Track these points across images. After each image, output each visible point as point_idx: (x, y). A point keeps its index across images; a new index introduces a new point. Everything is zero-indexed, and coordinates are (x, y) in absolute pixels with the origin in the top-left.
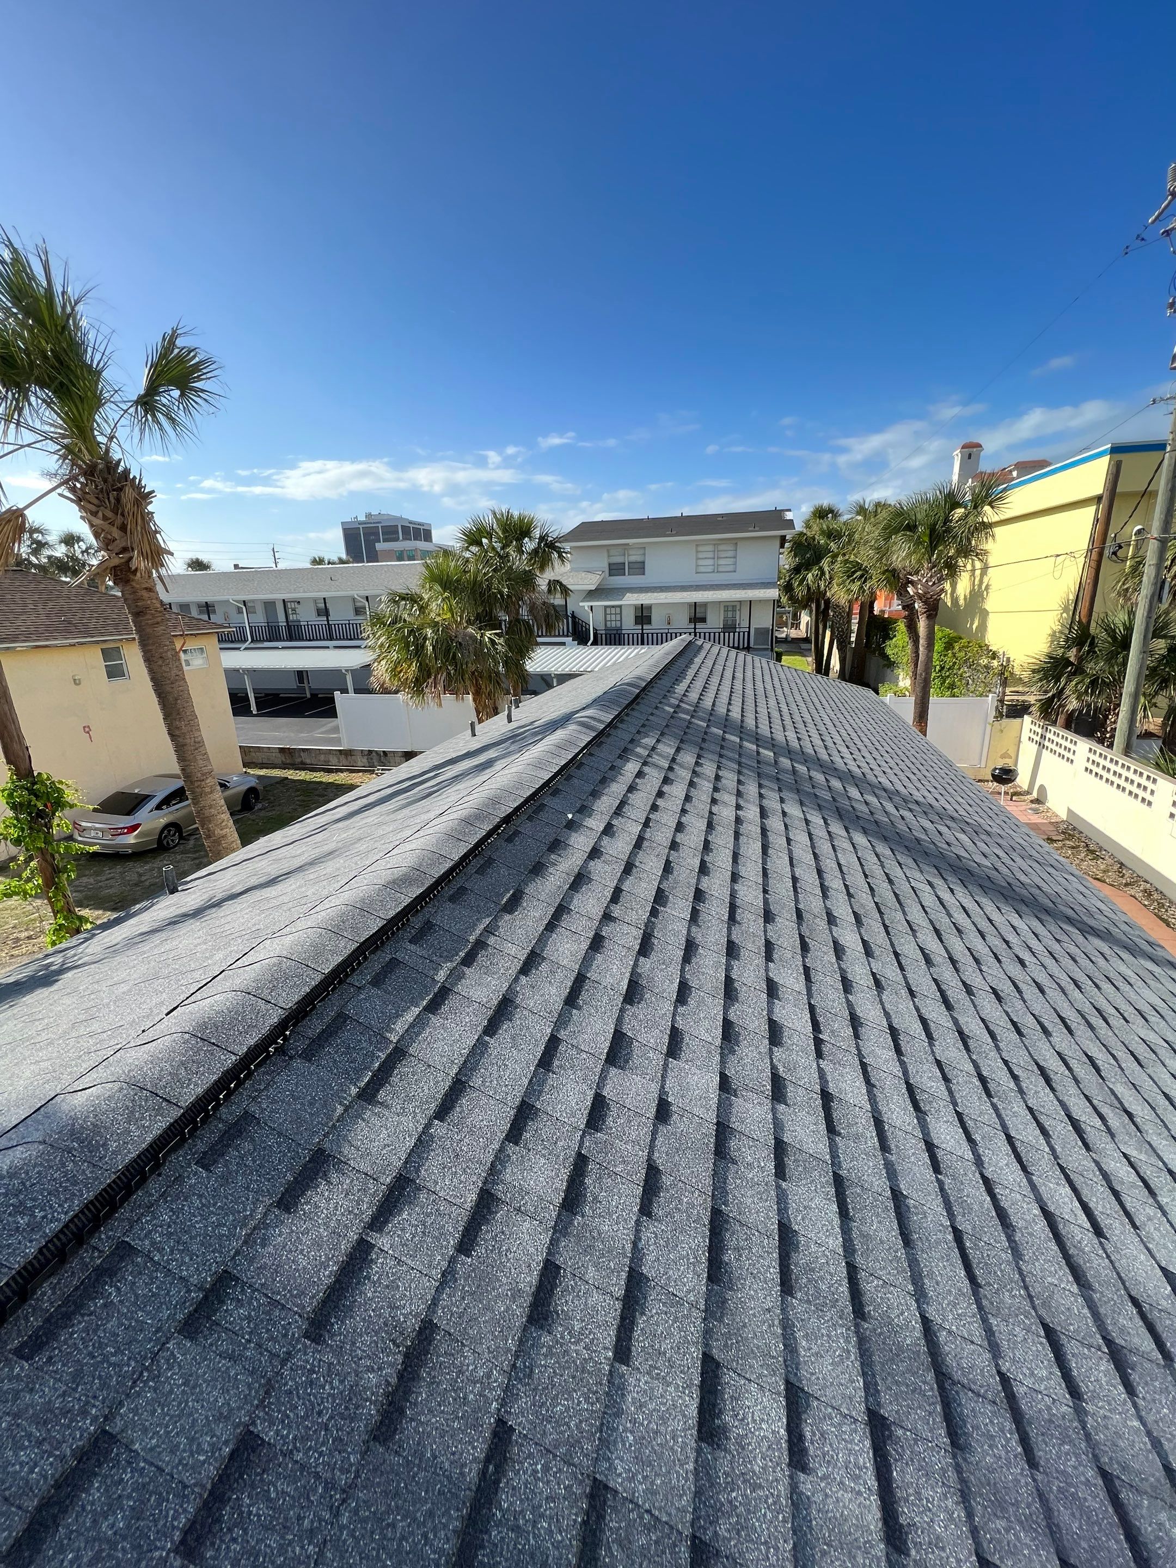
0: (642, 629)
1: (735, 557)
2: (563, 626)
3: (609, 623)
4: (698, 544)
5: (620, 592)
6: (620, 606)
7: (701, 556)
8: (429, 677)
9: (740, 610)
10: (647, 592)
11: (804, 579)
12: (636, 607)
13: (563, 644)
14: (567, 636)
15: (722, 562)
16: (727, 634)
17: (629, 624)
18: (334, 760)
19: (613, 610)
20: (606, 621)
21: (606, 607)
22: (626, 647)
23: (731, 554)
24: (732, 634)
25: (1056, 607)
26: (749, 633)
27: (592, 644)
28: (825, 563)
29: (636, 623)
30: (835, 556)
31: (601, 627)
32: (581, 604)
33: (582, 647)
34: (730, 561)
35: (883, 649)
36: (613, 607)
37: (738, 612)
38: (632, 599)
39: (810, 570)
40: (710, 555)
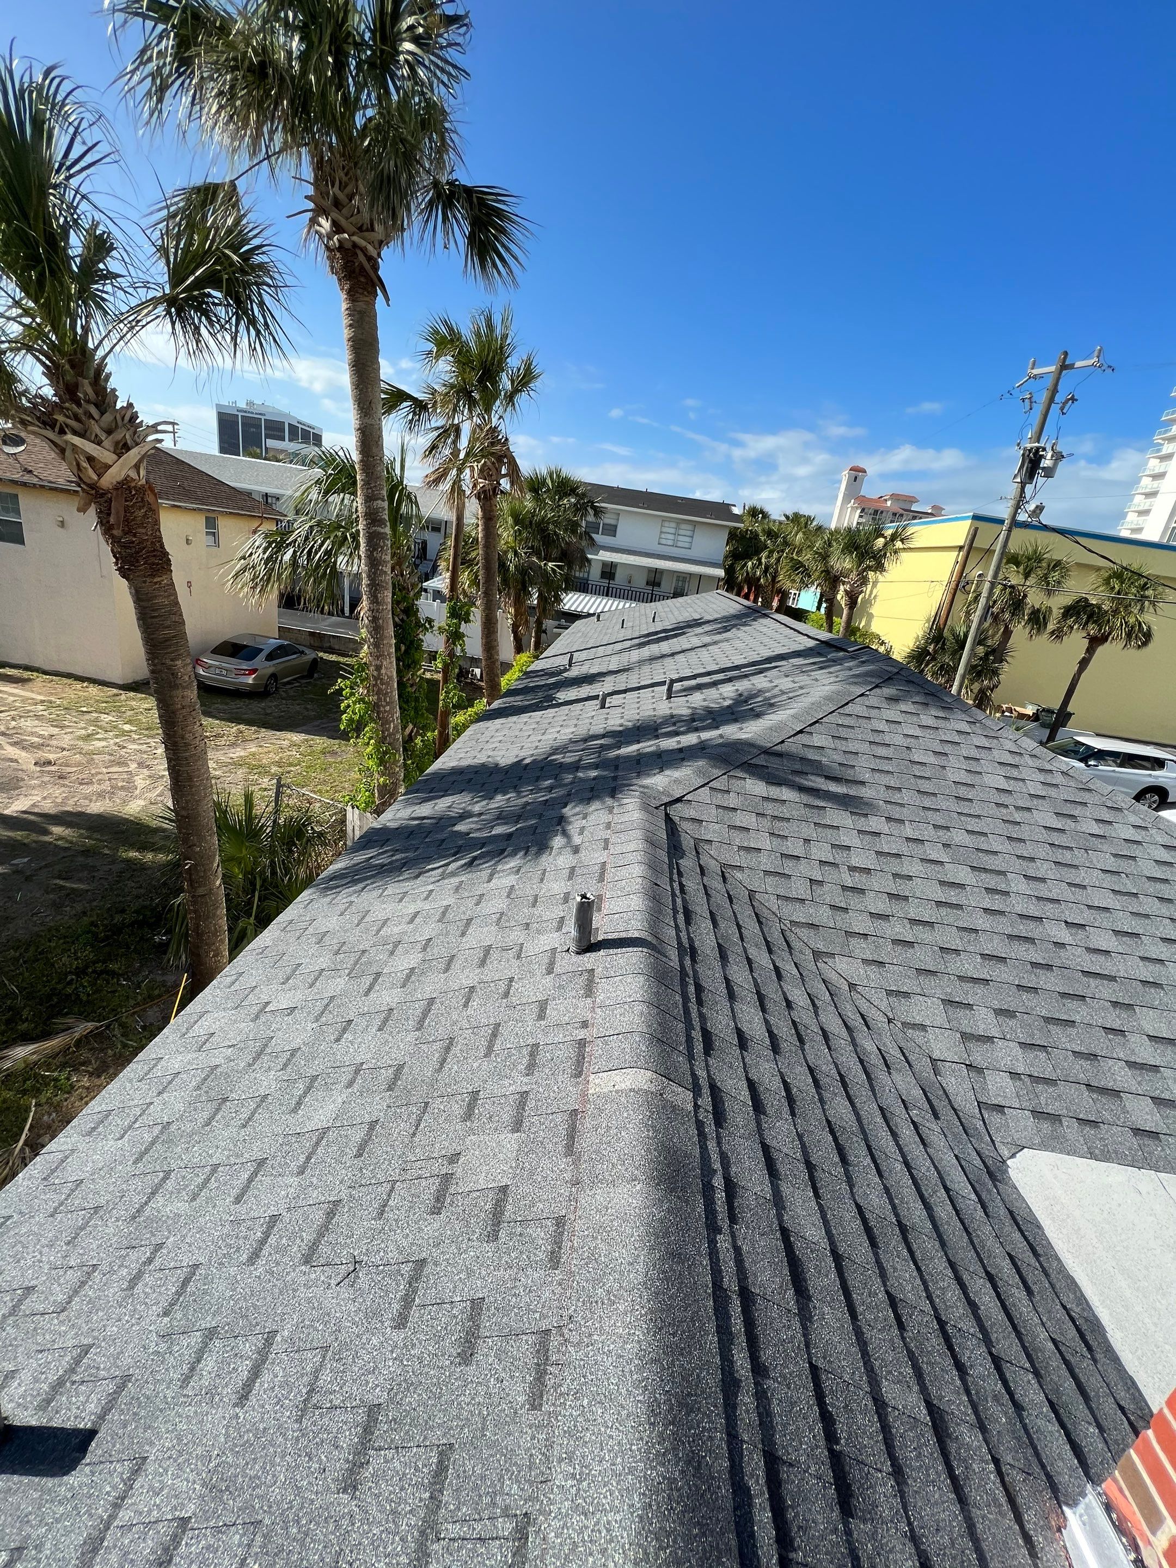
0: (609, 584)
1: (692, 537)
7: (664, 530)
9: (689, 582)
10: (616, 552)
11: (745, 564)
12: (604, 563)
15: (681, 538)
17: (598, 576)
23: (689, 533)
25: (922, 618)
29: (602, 576)
34: (688, 539)
37: (687, 584)
38: (604, 556)
39: (751, 559)
40: (673, 531)
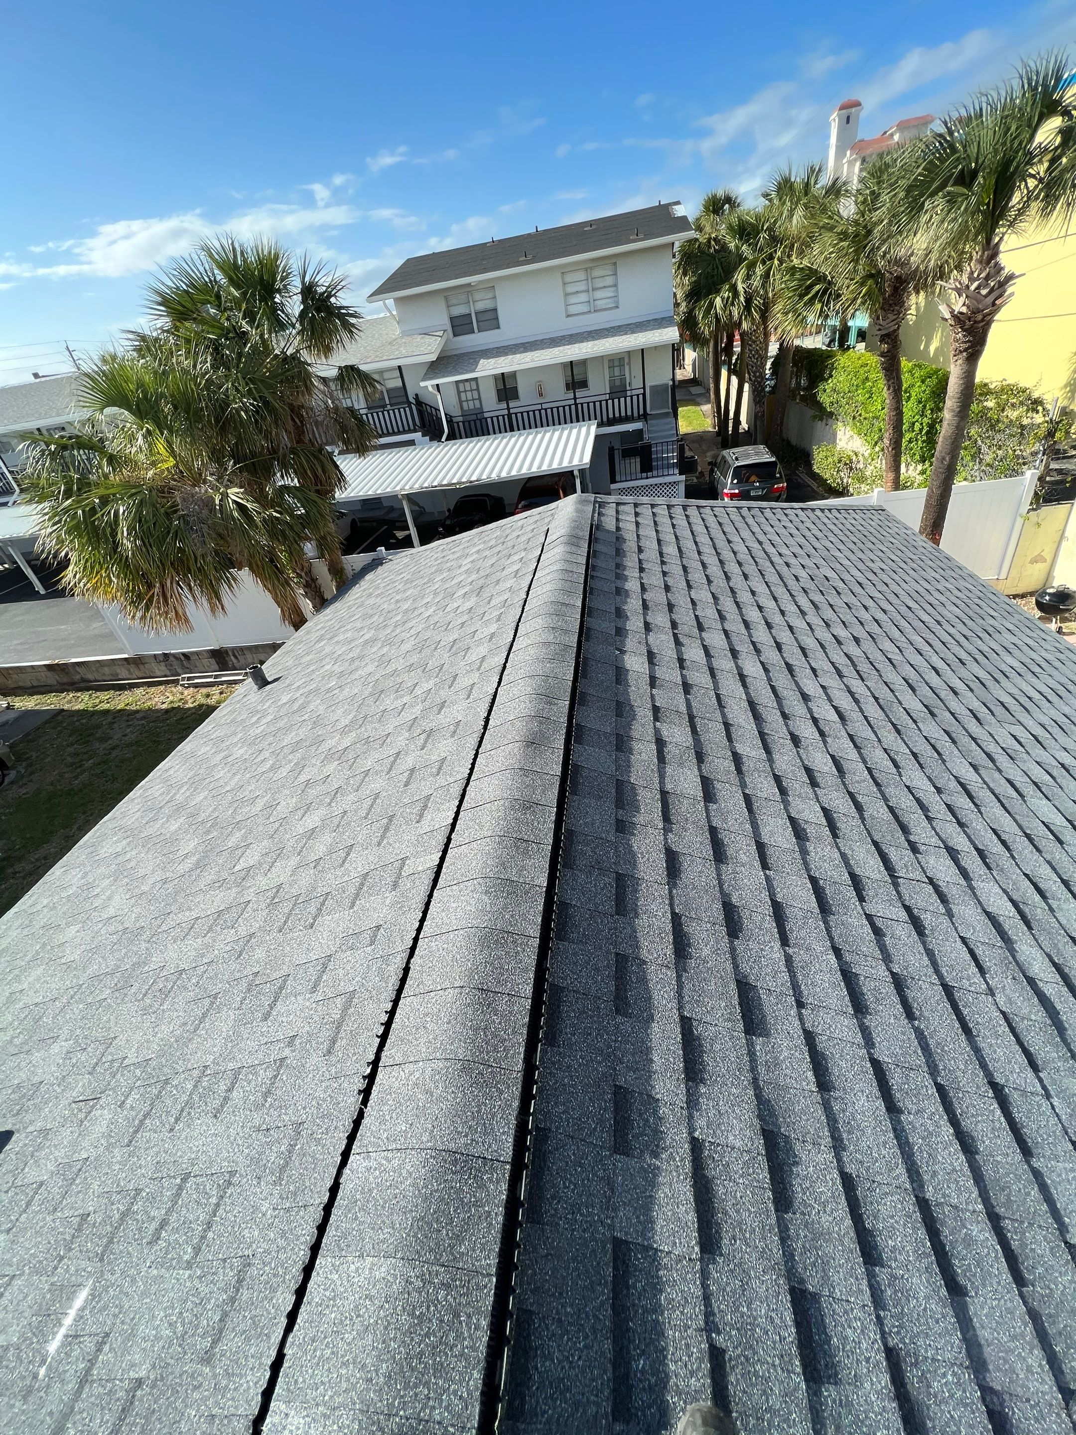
0: (508, 409)
1: (615, 285)
2: (404, 415)
3: (465, 405)
4: (564, 271)
5: (470, 358)
6: (476, 379)
7: (570, 289)
8: (150, 586)
9: (629, 364)
10: (506, 354)
11: (711, 304)
12: (495, 377)
13: (411, 443)
14: (415, 431)
15: (599, 294)
16: (616, 401)
17: (491, 404)
18: (123, 673)
19: (467, 384)
20: (461, 402)
21: (457, 382)
22: (492, 437)
23: (609, 281)
24: (622, 400)
26: (644, 394)
27: (447, 440)
28: (739, 277)
29: (500, 400)
30: (752, 266)
31: (456, 412)
32: (422, 384)
33: (435, 443)
34: (609, 293)
35: (815, 396)
36: (467, 380)
37: (627, 368)
38: (489, 368)
39: (718, 292)
40: (582, 286)
